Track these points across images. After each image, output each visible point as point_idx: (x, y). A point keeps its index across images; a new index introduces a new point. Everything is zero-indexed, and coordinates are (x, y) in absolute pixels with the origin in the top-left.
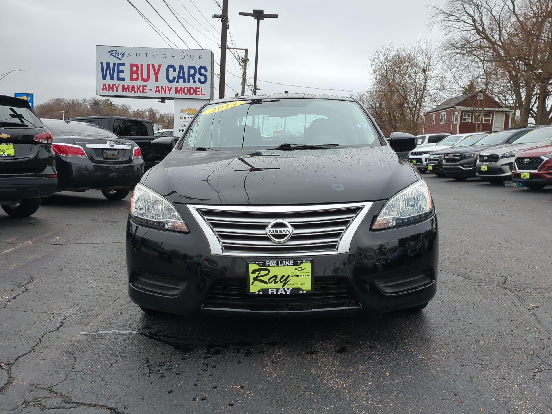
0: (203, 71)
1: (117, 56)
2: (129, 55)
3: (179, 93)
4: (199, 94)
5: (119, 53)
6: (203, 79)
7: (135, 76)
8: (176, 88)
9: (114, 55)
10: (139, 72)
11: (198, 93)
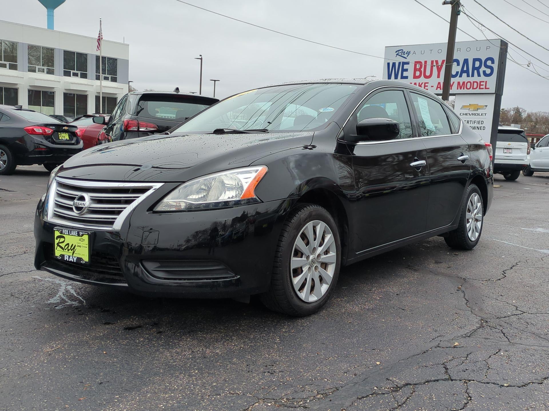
0: (489, 63)
1: (403, 55)
2: (414, 53)
3: (460, 89)
4: (483, 89)
5: (404, 52)
6: (488, 71)
7: (418, 73)
8: (459, 83)
9: (400, 54)
10: (422, 69)
11: (481, 87)
